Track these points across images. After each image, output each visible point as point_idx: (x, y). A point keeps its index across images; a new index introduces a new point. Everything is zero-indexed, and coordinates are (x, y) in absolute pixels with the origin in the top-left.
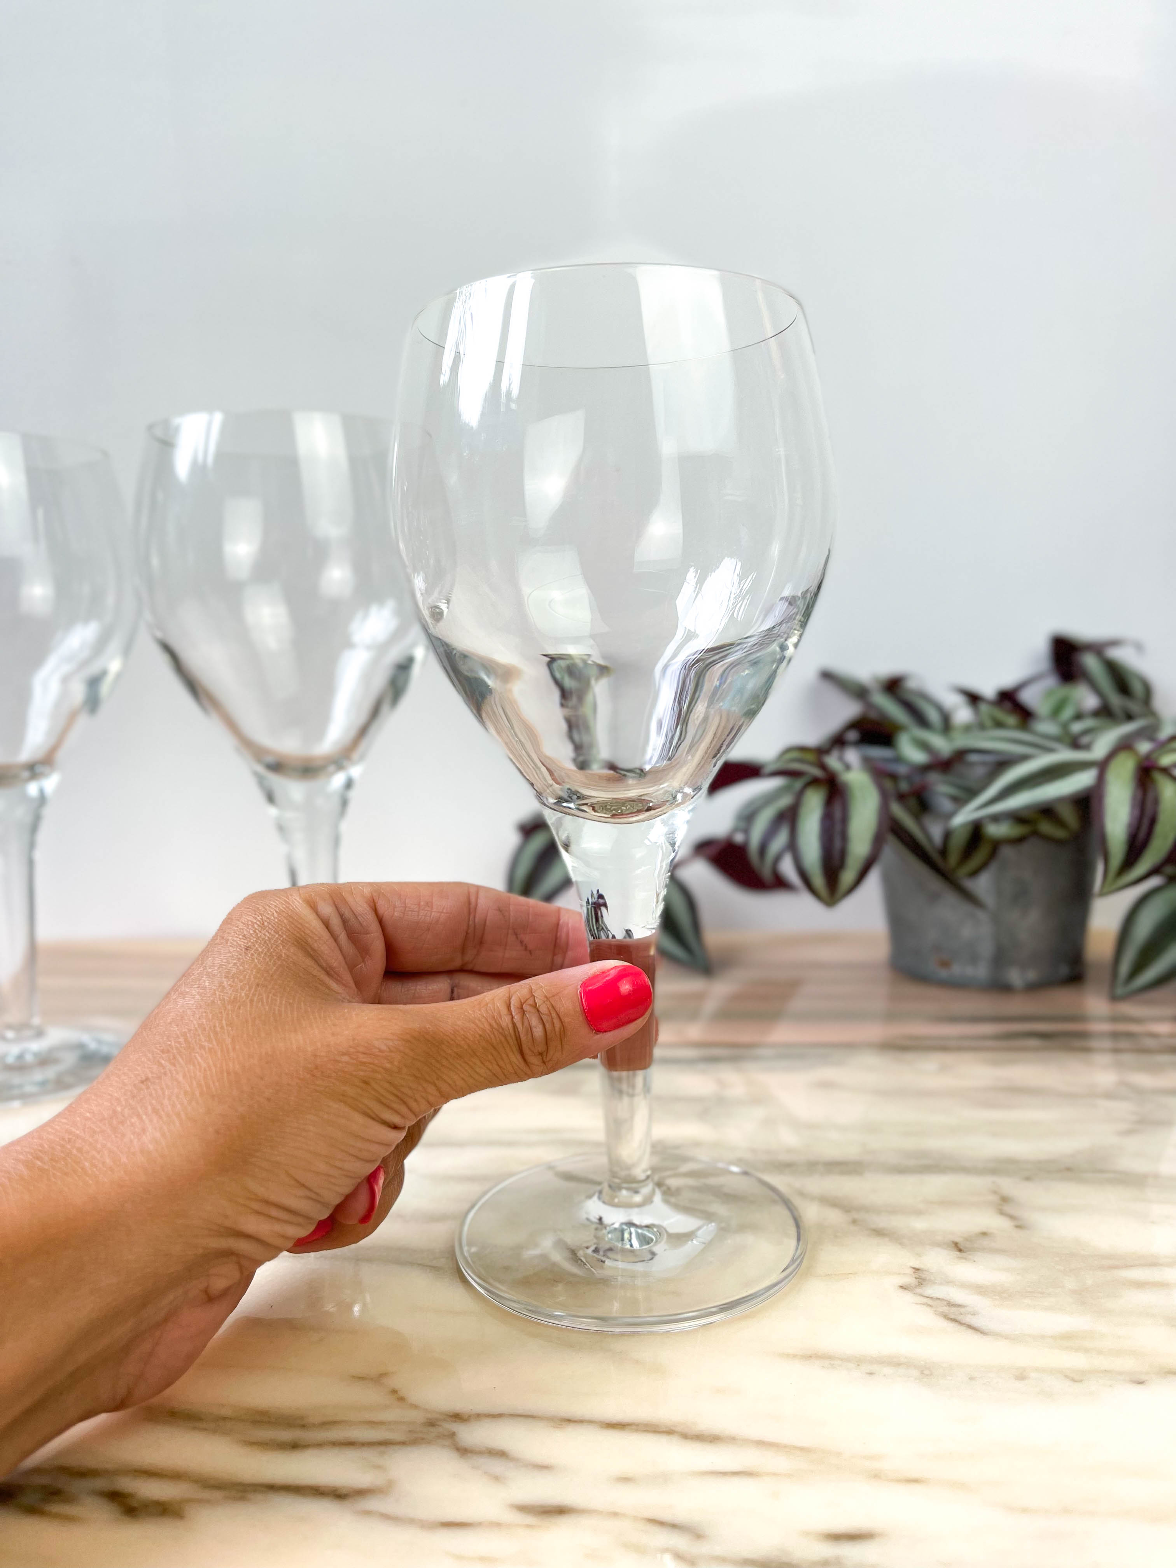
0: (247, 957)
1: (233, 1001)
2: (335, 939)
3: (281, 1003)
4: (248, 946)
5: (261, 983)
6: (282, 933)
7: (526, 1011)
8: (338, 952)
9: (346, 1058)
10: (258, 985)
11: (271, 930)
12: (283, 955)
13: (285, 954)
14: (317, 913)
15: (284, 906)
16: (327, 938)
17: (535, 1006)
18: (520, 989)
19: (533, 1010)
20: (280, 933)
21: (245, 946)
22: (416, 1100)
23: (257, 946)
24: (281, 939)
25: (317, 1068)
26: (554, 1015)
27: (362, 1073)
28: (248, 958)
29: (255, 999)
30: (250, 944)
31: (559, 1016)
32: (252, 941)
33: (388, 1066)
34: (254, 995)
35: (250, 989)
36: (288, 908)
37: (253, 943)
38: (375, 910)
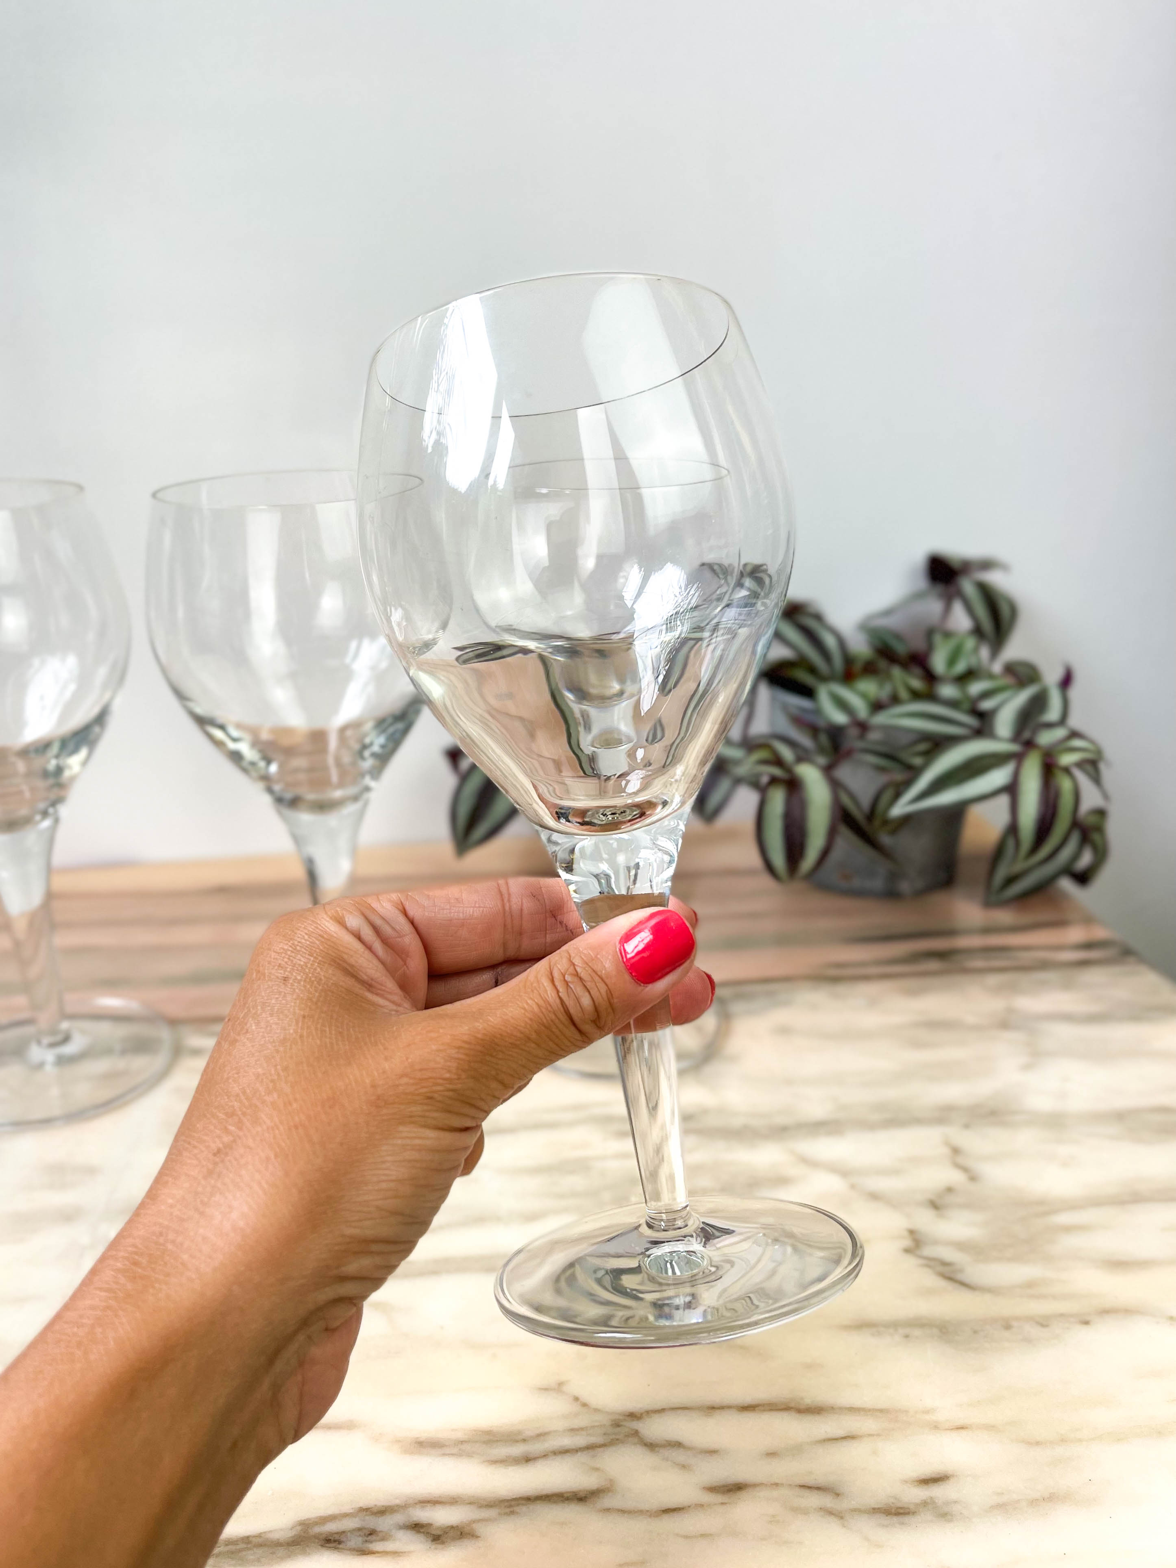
0: (287, 988)
1: (283, 1042)
2: (369, 948)
3: (331, 1033)
4: (285, 976)
5: (306, 1014)
6: (317, 955)
7: (570, 982)
8: (375, 962)
10: (304, 1017)
11: (305, 953)
12: (323, 978)
13: (324, 976)
14: (346, 928)
15: (313, 927)
16: (362, 950)
17: (577, 974)
18: (557, 960)
19: (576, 979)
20: (315, 955)
21: (283, 977)
22: (482, 1099)
23: (294, 974)
24: (318, 961)
25: (378, 1097)
26: (597, 979)
27: (424, 1090)
28: (289, 989)
29: (305, 1034)
30: (287, 973)
31: (602, 980)
32: (288, 970)
33: (447, 1075)
34: (302, 1029)
35: (297, 1023)
36: (317, 928)
37: (290, 972)
38: (405, 913)
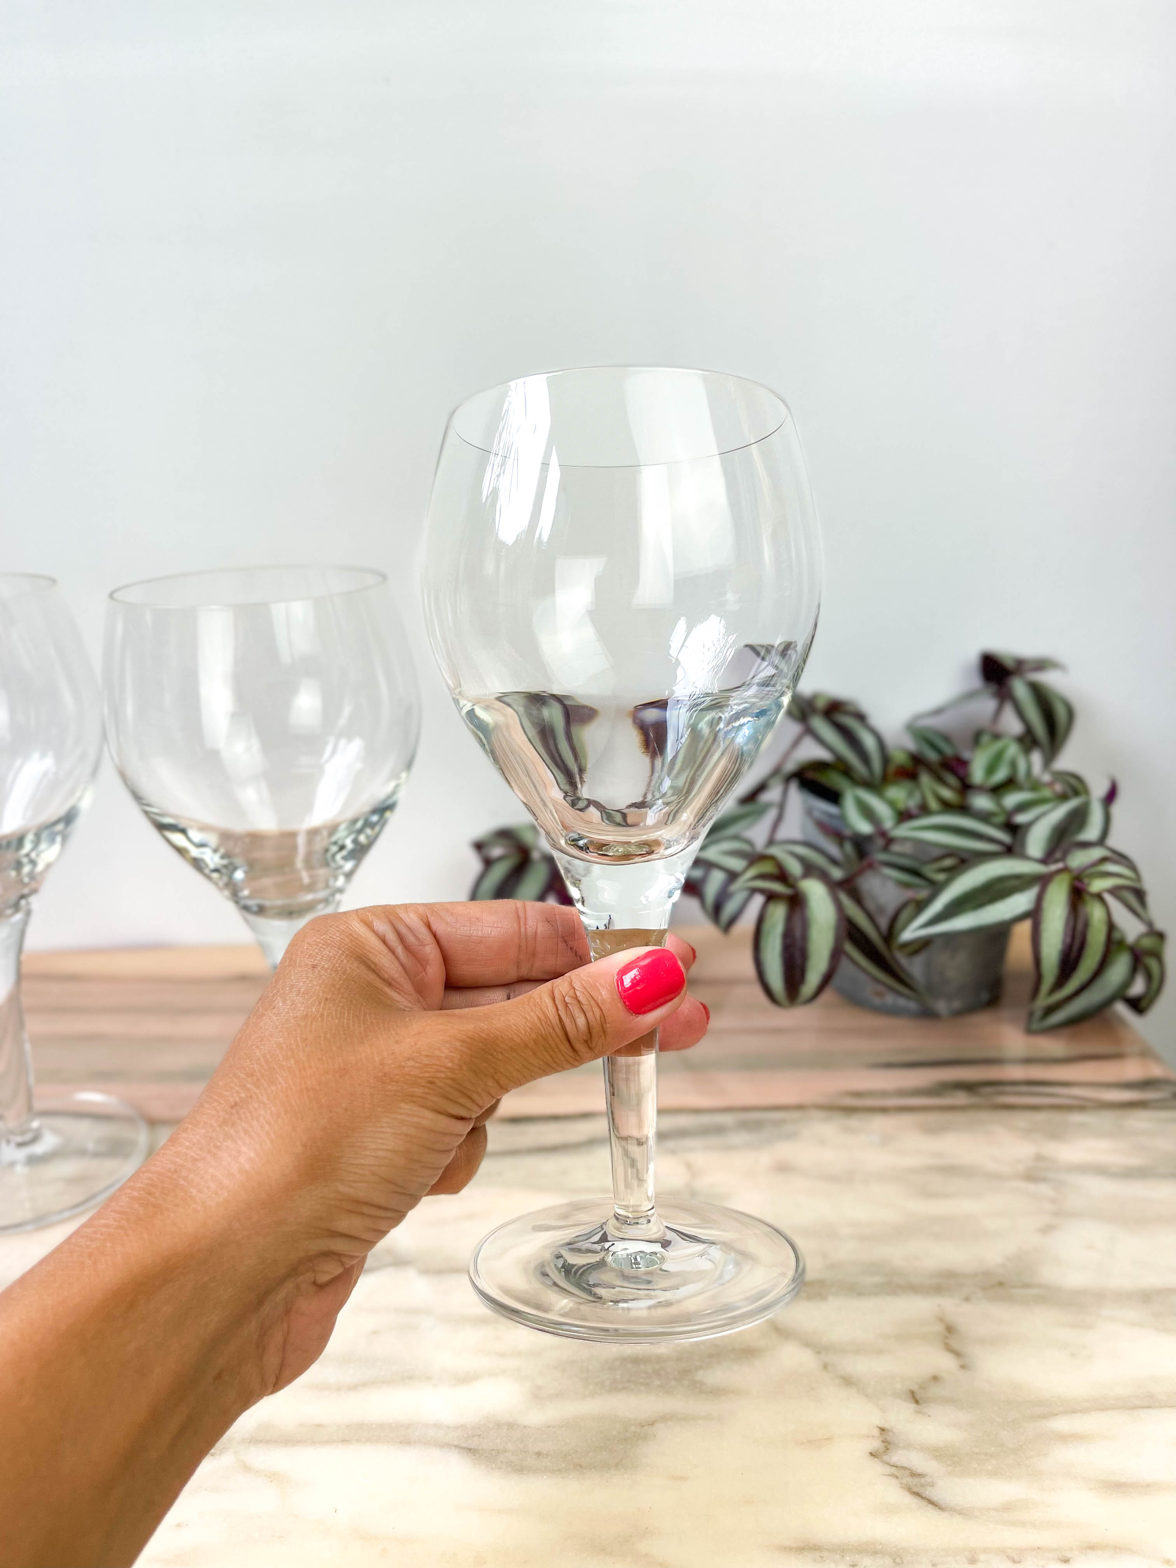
0: (315, 974)
1: (306, 1017)
2: (392, 951)
3: (349, 1015)
4: (314, 964)
5: (329, 997)
6: (345, 949)
7: (568, 1003)
8: (397, 964)
9: (411, 1063)
10: (327, 999)
11: (335, 947)
12: (348, 969)
13: (350, 968)
14: (374, 931)
15: (344, 926)
16: (386, 952)
17: (576, 998)
18: (560, 985)
19: (575, 1002)
20: (343, 949)
21: (312, 964)
22: (478, 1093)
23: (323, 963)
24: (345, 954)
25: (385, 1074)
26: (593, 1003)
27: (427, 1075)
28: (316, 975)
29: (325, 1013)
30: (316, 962)
31: (598, 1004)
32: (318, 959)
33: (450, 1065)
34: (324, 1009)
35: (320, 1003)
36: (348, 927)
37: (319, 960)
38: (429, 926)
